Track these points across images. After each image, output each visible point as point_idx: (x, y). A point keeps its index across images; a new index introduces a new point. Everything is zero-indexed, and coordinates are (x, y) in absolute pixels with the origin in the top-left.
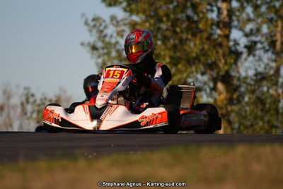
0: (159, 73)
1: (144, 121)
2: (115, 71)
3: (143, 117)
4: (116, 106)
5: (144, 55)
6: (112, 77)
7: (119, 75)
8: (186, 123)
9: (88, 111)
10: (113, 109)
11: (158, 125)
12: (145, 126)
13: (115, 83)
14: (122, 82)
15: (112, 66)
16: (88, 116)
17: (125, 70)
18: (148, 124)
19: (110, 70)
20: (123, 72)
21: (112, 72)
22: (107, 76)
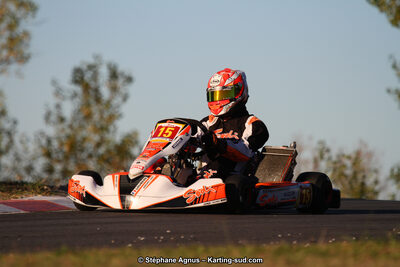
0: (248, 131)
1: (191, 198)
2: (166, 128)
3: (189, 192)
4: (154, 176)
5: (230, 105)
6: (162, 136)
7: (171, 133)
9: (117, 183)
10: (150, 180)
11: (212, 203)
12: (192, 204)
13: (162, 144)
14: (174, 142)
15: (165, 121)
16: (117, 189)
17: (181, 126)
18: (196, 201)
19: (161, 127)
20: (177, 129)
21: (163, 129)
22: (155, 136)
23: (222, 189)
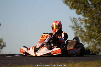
0: (63, 36)
1: (53, 53)
2: (45, 35)
3: (52, 51)
4: (43, 47)
5: (58, 30)
6: (44, 37)
7: (46, 37)
8: (70, 53)
9: (34, 49)
10: (42, 48)
11: (58, 54)
12: (53, 54)
13: (44, 39)
14: (47, 39)
15: (44, 34)
17: (48, 35)
18: (54, 54)
19: (43, 35)
20: (47, 36)
21: (44, 36)
22: (42, 37)
23: (60, 50)
